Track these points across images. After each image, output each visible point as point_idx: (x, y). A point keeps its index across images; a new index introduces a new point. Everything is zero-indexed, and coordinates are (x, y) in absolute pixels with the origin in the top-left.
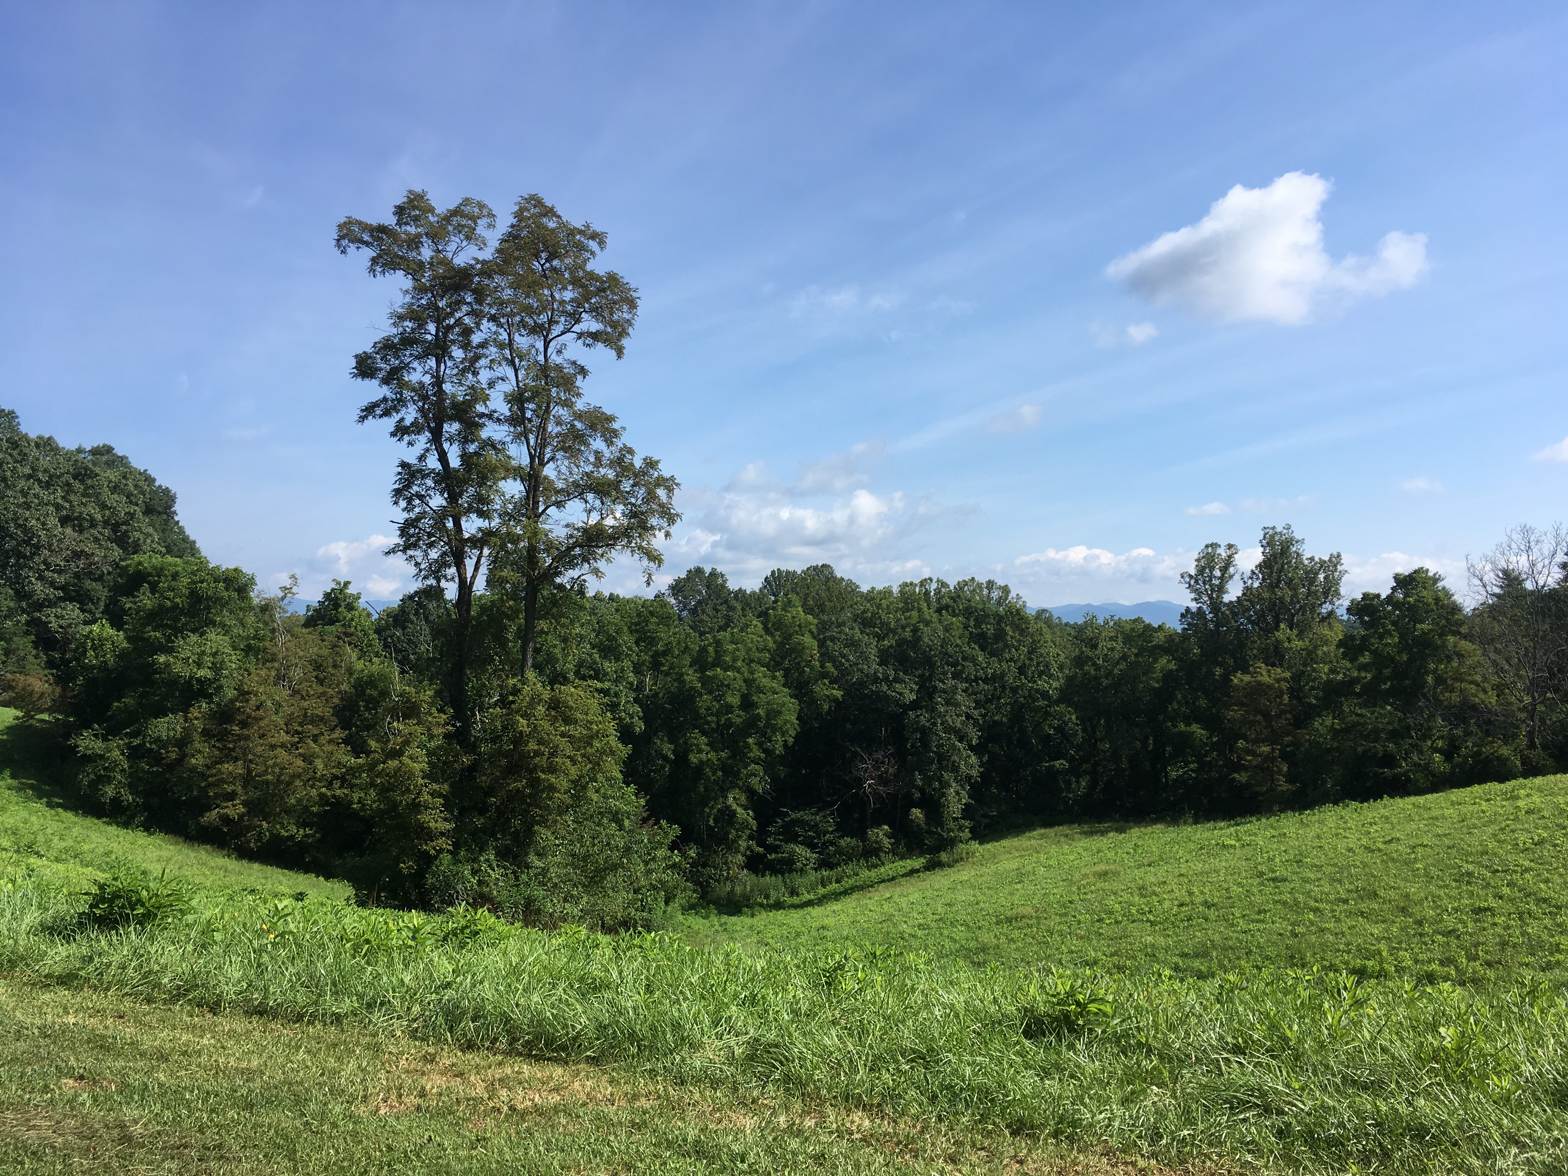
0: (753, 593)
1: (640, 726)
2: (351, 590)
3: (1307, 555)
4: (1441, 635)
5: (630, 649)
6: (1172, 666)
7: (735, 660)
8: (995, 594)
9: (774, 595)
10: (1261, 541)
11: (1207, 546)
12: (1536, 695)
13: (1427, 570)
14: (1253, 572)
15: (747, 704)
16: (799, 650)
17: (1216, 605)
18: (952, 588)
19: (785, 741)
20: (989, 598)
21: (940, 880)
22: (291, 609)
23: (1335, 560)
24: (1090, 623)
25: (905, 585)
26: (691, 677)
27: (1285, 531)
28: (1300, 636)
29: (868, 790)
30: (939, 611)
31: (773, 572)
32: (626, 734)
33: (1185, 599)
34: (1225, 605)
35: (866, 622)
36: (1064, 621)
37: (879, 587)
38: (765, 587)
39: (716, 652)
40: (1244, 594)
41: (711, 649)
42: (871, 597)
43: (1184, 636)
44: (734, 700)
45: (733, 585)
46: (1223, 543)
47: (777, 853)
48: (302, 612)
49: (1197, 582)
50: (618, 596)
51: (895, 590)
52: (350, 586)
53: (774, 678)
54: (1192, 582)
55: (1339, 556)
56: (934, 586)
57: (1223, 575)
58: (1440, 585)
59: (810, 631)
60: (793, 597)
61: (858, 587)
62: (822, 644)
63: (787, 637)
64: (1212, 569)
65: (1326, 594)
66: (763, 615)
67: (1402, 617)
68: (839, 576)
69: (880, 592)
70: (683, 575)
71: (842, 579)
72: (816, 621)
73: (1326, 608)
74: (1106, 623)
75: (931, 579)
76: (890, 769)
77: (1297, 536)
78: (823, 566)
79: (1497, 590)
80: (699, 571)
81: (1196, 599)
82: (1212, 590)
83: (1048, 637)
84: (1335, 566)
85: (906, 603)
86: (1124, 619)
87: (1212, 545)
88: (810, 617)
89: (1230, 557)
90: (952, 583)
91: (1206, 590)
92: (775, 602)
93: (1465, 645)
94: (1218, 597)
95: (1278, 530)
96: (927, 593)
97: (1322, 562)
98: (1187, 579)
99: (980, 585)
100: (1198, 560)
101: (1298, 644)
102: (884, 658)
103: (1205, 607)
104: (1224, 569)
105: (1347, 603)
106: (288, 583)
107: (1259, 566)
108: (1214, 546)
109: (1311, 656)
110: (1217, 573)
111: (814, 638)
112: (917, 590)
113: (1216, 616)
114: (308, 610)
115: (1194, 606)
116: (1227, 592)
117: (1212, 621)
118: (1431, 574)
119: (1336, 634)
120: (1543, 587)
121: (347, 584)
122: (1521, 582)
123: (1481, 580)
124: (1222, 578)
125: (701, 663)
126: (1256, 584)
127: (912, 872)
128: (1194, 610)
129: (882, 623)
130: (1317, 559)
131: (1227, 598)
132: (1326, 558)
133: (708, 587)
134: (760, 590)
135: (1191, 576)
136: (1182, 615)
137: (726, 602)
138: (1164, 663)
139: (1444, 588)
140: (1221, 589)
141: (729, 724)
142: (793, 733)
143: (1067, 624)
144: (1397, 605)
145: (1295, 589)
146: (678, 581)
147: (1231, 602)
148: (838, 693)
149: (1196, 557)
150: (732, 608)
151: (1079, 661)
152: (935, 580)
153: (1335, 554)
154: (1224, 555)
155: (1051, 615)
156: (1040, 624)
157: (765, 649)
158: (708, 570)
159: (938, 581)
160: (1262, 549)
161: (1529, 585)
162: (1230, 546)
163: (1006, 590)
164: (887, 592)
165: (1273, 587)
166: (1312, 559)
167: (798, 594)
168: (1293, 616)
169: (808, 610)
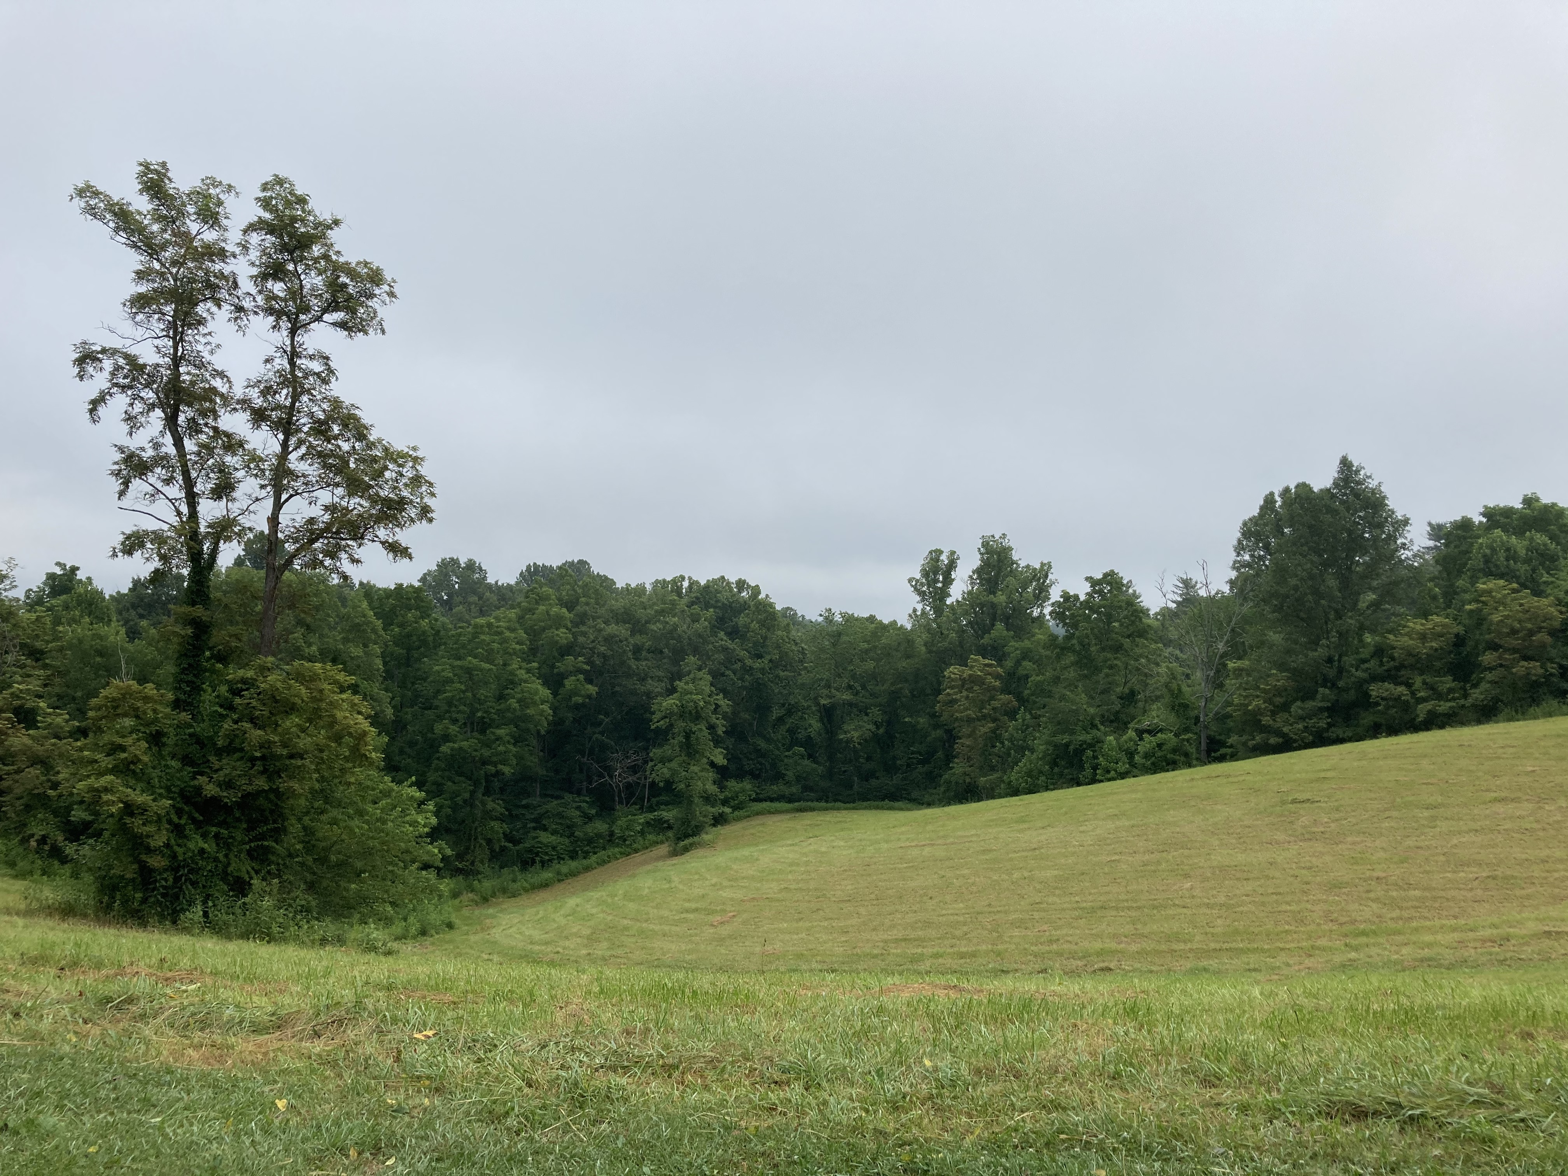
0: (509, 586)
3: (1022, 563)
8: (745, 594)
9: (529, 588)
10: (979, 549)
11: (931, 552)
13: (1117, 573)
17: (939, 607)
18: (702, 586)
19: (538, 732)
20: (739, 595)
23: (1046, 569)
25: (657, 581)
27: (1002, 540)
29: (617, 779)
30: (690, 608)
31: (529, 567)
33: (914, 602)
34: (947, 606)
35: (619, 617)
36: (807, 619)
37: (634, 584)
38: (521, 581)
40: (963, 598)
42: (627, 592)
43: (912, 634)
45: (491, 578)
46: (946, 550)
49: (922, 585)
51: (649, 587)
52: (79, 572)
53: (528, 671)
54: (918, 586)
55: (1048, 565)
56: (686, 584)
57: (945, 579)
58: (1131, 591)
59: (564, 625)
60: (548, 591)
61: (614, 583)
62: (575, 637)
64: (936, 573)
65: (1037, 597)
66: (517, 608)
68: (595, 572)
69: (634, 589)
70: (435, 567)
71: (599, 575)
72: (570, 615)
73: (1035, 611)
74: (843, 619)
75: (683, 578)
76: (638, 757)
77: (1011, 544)
78: (580, 561)
80: (454, 561)
81: (921, 601)
82: (936, 593)
84: (1046, 574)
85: (659, 599)
86: (859, 617)
87: (936, 551)
88: (565, 611)
89: (952, 562)
90: (703, 582)
94: (940, 599)
95: (995, 539)
96: (678, 591)
97: (1035, 570)
98: (915, 583)
99: (729, 583)
100: (923, 565)
103: (928, 609)
104: (947, 574)
105: (1052, 606)
107: (978, 571)
108: (938, 552)
109: (1022, 655)
110: (941, 578)
111: (569, 631)
112: (670, 586)
113: (939, 616)
114: (28, 597)
115: (920, 608)
116: (949, 596)
117: (935, 620)
120: (1215, 595)
121: (74, 569)
122: (1196, 591)
123: (1162, 588)
124: (945, 582)
126: (975, 589)
128: (920, 611)
130: (1030, 567)
131: (949, 601)
132: (1038, 566)
135: (917, 581)
139: (1134, 594)
140: (943, 594)
142: (546, 723)
143: (810, 622)
144: (1092, 607)
145: (1010, 594)
146: (431, 572)
147: (953, 605)
148: (592, 689)
149: (922, 562)
152: (686, 578)
153: (1046, 563)
154: (946, 562)
155: (796, 614)
156: (785, 621)
158: (463, 562)
159: (690, 578)
160: (979, 556)
161: (1203, 593)
162: (953, 553)
163: (756, 589)
164: (640, 590)
165: (991, 591)
166: (1026, 567)
169: (563, 605)
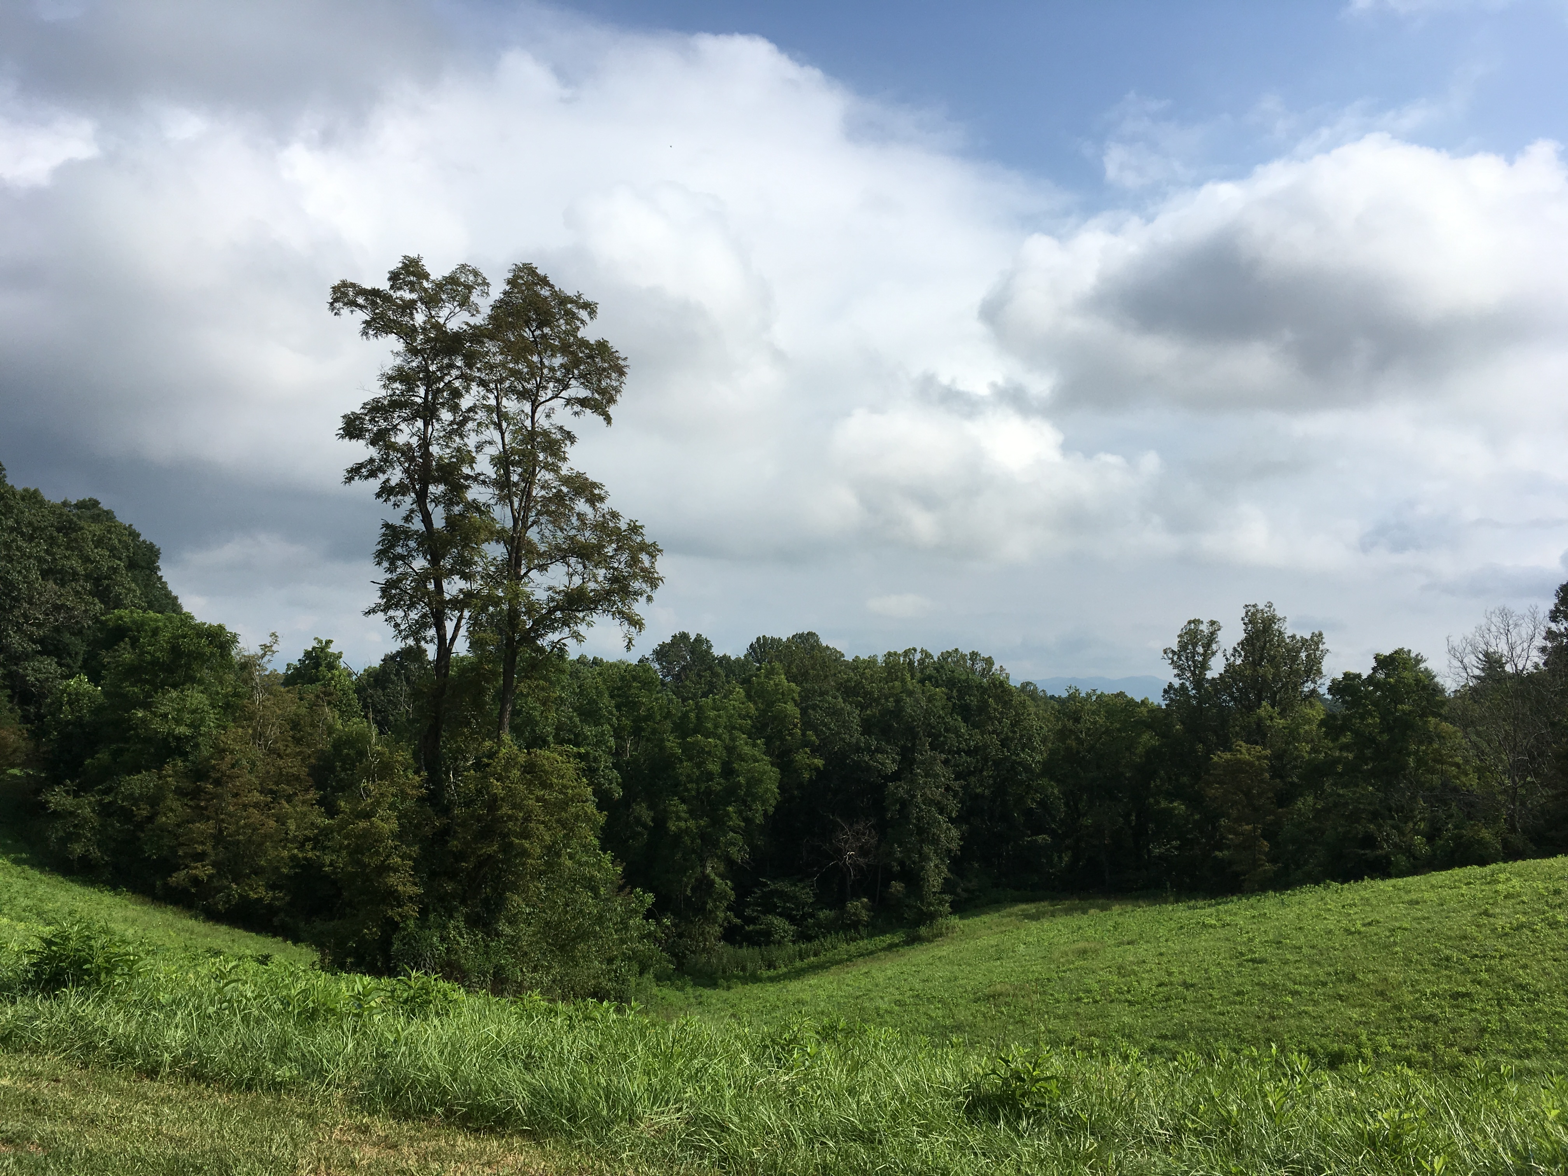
0: (738, 660)
1: (618, 793)
2: (333, 649)
3: (1289, 633)
4: (1423, 716)
5: (611, 713)
6: (1155, 742)
7: (716, 727)
8: (979, 666)
9: (758, 661)
10: (1243, 619)
11: (1190, 622)
12: (1517, 779)
13: (1409, 651)
14: (1234, 648)
15: (728, 771)
16: (781, 718)
17: (1199, 682)
18: (936, 659)
19: (765, 811)
20: (973, 671)
21: (919, 955)
22: (270, 668)
23: (1317, 639)
24: (1073, 697)
25: (890, 654)
26: (672, 743)
27: (1267, 609)
28: (1282, 714)
29: (848, 861)
30: (922, 682)
31: (758, 639)
32: (604, 800)
33: (1169, 675)
34: (1208, 680)
35: (850, 691)
36: (1049, 694)
37: (864, 656)
38: (750, 653)
39: (698, 718)
40: (1226, 671)
41: (692, 715)
42: (856, 665)
43: (1168, 712)
44: (714, 767)
45: (717, 651)
46: (1206, 620)
47: (755, 924)
48: (282, 670)
49: (1179, 658)
50: (601, 660)
51: (880, 660)
52: (332, 645)
53: (754, 745)
54: (1175, 658)
55: (1320, 634)
56: (918, 656)
57: (1205, 651)
58: (1422, 666)
59: (793, 699)
60: (777, 664)
61: (843, 655)
62: (804, 712)
63: (770, 704)
64: (1195, 645)
65: (1308, 672)
66: (746, 682)
67: (1384, 697)
68: (824, 645)
69: (864, 661)
70: (668, 640)
71: (827, 647)
72: (799, 689)
73: (1308, 687)
74: (1089, 695)
75: (915, 650)
76: (870, 839)
78: (809, 633)
79: (1477, 672)
80: (684, 636)
81: (1178, 675)
82: (1195, 667)
83: (1032, 710)
84: (1317, 644)
85: (890, 673)
86: (1106, 693)
87: (1194, 621)
88: (793, 685)
89: (1212, 633)
90: (936, 654)
91: (1189, 666)
92: (759, 669)
93: (1446, 726)
94: (1200, 673)
95: (1260, 607)
96: (911, 663)
97: (1304, 641)
98: (1170, 655)
99: (963, 657)
100: (1180, 636)
101: (1280, 722)
102: (867, 727)
103: (1188, 684)
104: (1207, 646)
105: (1328, 683)
106: (268, 641)
107: (1242, 643)
108: (1197, 622)
109: (1292, 734)
110: (1200, 650)
111: (797, 705)
112: (902, 659)
113: (1199, 692)
114: (288, 669)
115: (1177, 683)
116: (1210, 669)
117: (1195, 697)
118: (1413, 655)
119: (1317, 713)
120: (1522, 671)
121: (329, 642)
122: (1502, 666)
123: (1462, 662)
124: (1205, 655)
125: (682, 729)
126: (1239, 662)
127: (891, 947)
128: (1177, 686)
129: (866, 693)
130: (1298, 637)
131: (1209, 675)
132: (1308, 637)
133: (692, 652)
134: (745, 657)
135: (1174, 652)
136: (1165, 691)
137: (710, 668)
138: (1148, 740)
139: (1426, 669)
140: (1204, 666)
141: (709, 792)
142: (773, 802)
143: (1052, 697)
144: (1377, 685)
145: (1277, 667)
146: (663, 646)
147: (1213, 679)
148: (819, 762)
149: (1179, 633)
150: (715, 675)
151: (1063, 734)
152: (919, 650)
153: (1317, 632)
154: (1206, 631)
155: (1036, 689)
156: (1023, 697)
157: (748, 716)
158: (693, 637)
159: (922, 651)
160: (1244, 627)
161: (1509, 668)
162: (1213, 623)
163: (989, 661)
164: (872, 661)
165: (1256, 664)
166: (1293, 637)
167: (781, 661)
168: (1275, 693)
169: (791, 678)
